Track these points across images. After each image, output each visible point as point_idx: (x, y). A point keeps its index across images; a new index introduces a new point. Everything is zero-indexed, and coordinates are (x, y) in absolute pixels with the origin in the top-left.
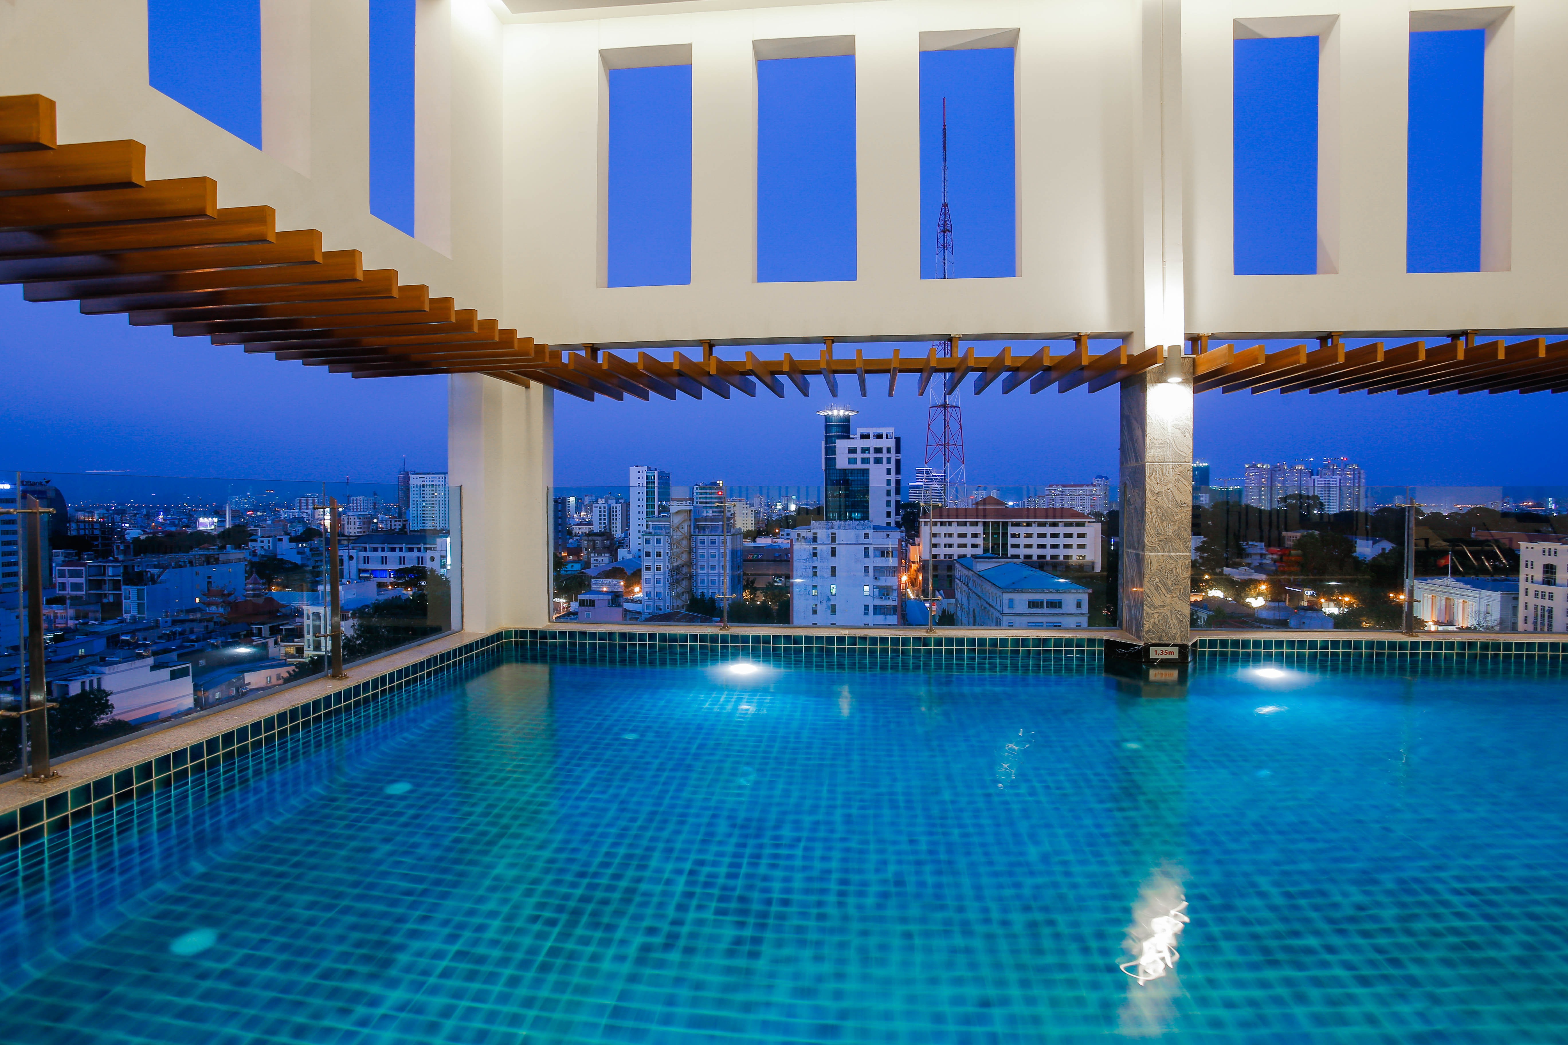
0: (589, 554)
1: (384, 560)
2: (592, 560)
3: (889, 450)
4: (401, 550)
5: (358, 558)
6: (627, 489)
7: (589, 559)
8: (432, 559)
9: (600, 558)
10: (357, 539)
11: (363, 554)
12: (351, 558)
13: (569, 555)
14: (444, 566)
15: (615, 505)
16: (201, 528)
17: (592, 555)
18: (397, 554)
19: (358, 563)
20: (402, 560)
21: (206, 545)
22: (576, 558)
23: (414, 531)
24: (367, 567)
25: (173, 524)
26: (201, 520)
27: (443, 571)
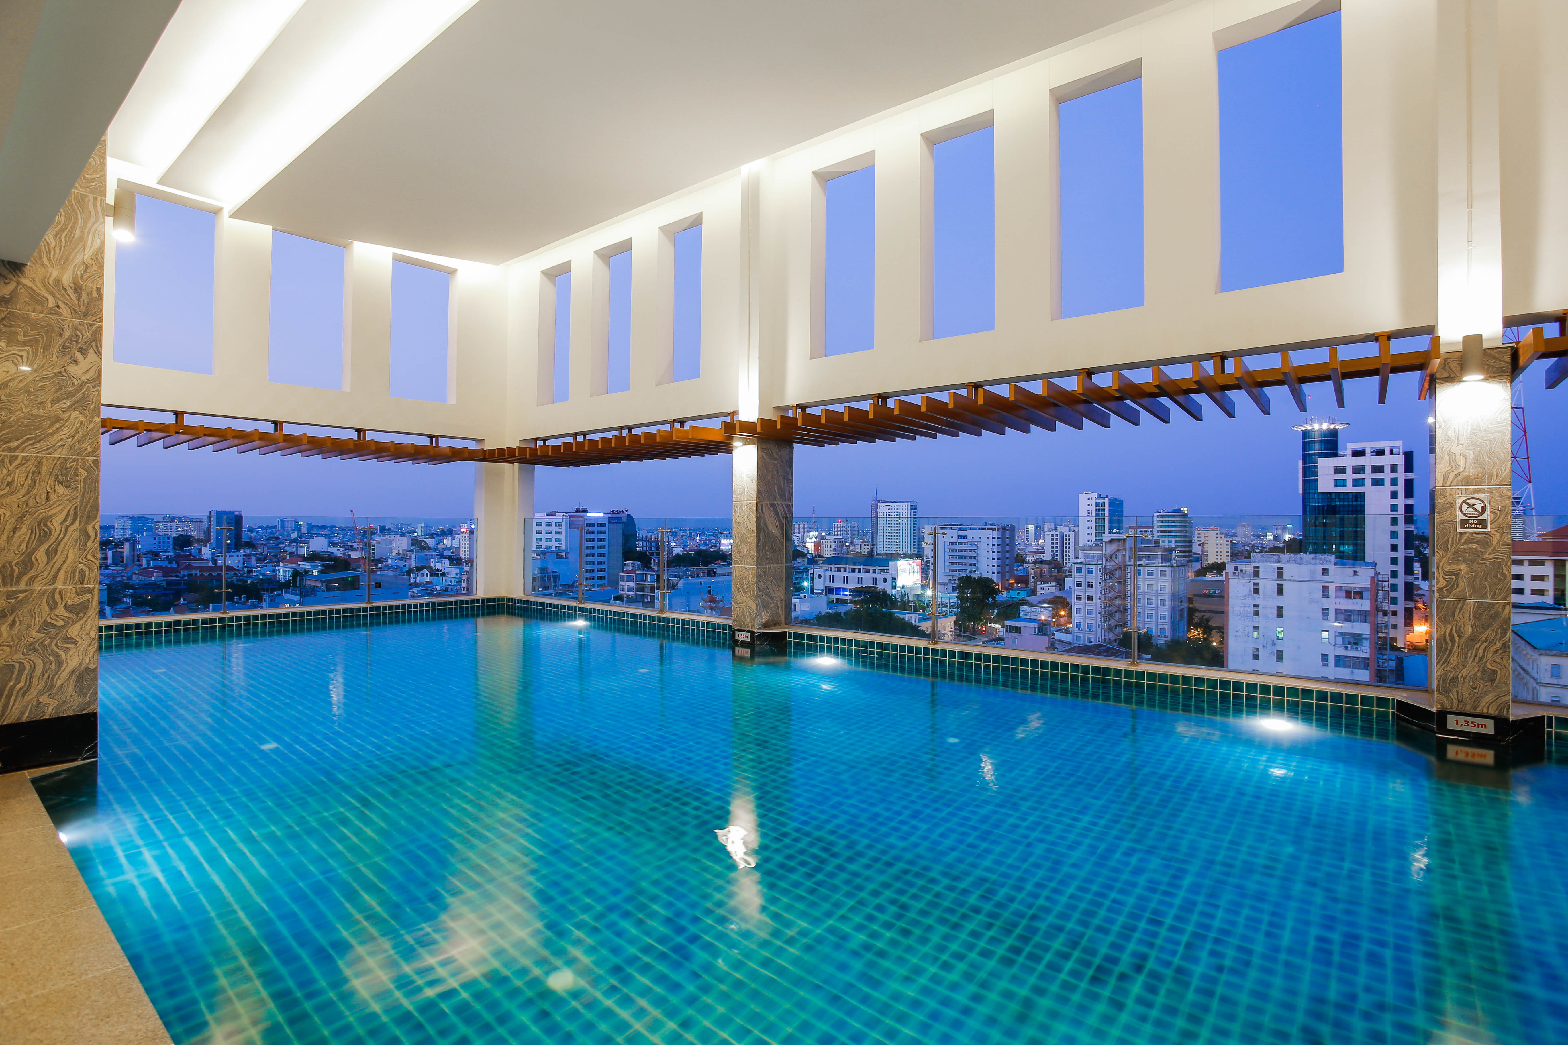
0: (1035, 583)
1: (846, 580)
2: (1039, 589)
3: (1394, 469)
4: (859, 571)
5: (825, 578)
6: (1076, 518)
7: (1035, 587)
8: (885, 580)
9: (1046, 586)
10: (829, 561)
11: (829, 573)
12: (820, 576)
13: (1017, 582)
14: (894, 587)
15: (1068, 533)
16: (722, 548)
17: (1039, 583)
18: (856, 575)
19: (825, 581)
20: (860, 580)
21: (719, 561)
22: (1024, 586)
23: (880, 555)
24: (831, 585)
25: (706, 544)
26: (723, 541)
27: (893, 592)
